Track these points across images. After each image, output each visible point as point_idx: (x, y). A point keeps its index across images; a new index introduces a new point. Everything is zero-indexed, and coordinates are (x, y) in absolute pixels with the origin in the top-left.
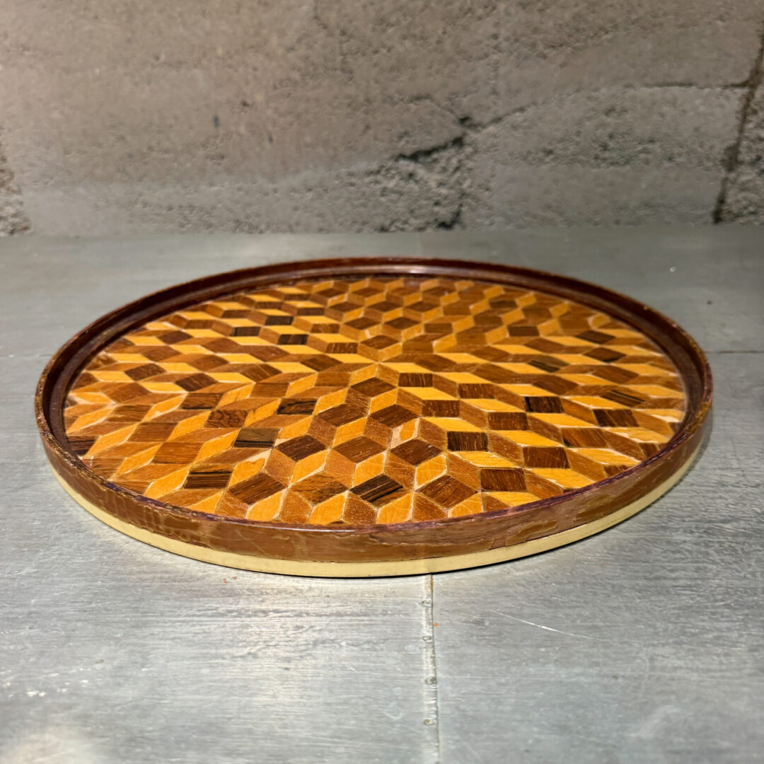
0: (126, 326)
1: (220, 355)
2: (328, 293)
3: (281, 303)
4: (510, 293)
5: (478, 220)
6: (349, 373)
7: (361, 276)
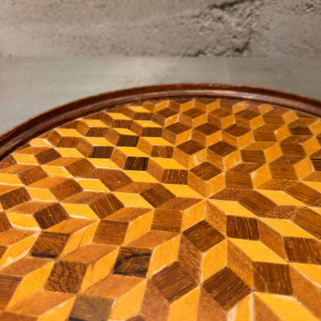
0: (13, 145)
1: (77, 179)
2: (166, 113)
3: (131, 122)
4: (303, 119)
5: (260, 48)
6: (181, 211)
7: (189, 97)
